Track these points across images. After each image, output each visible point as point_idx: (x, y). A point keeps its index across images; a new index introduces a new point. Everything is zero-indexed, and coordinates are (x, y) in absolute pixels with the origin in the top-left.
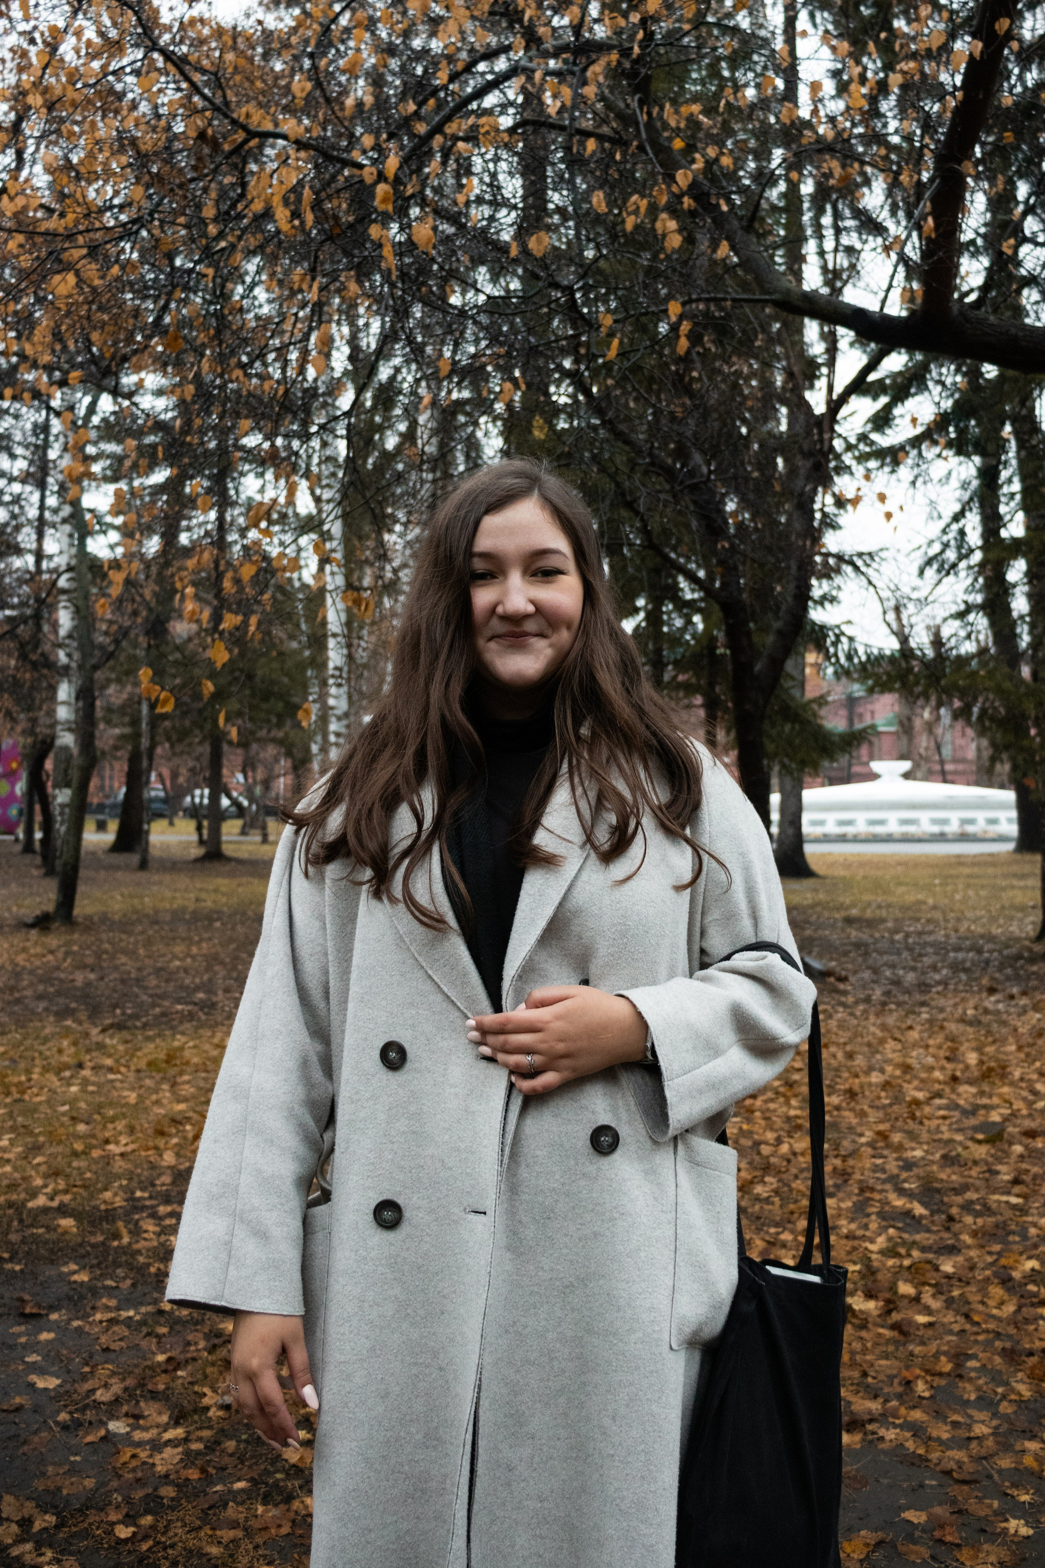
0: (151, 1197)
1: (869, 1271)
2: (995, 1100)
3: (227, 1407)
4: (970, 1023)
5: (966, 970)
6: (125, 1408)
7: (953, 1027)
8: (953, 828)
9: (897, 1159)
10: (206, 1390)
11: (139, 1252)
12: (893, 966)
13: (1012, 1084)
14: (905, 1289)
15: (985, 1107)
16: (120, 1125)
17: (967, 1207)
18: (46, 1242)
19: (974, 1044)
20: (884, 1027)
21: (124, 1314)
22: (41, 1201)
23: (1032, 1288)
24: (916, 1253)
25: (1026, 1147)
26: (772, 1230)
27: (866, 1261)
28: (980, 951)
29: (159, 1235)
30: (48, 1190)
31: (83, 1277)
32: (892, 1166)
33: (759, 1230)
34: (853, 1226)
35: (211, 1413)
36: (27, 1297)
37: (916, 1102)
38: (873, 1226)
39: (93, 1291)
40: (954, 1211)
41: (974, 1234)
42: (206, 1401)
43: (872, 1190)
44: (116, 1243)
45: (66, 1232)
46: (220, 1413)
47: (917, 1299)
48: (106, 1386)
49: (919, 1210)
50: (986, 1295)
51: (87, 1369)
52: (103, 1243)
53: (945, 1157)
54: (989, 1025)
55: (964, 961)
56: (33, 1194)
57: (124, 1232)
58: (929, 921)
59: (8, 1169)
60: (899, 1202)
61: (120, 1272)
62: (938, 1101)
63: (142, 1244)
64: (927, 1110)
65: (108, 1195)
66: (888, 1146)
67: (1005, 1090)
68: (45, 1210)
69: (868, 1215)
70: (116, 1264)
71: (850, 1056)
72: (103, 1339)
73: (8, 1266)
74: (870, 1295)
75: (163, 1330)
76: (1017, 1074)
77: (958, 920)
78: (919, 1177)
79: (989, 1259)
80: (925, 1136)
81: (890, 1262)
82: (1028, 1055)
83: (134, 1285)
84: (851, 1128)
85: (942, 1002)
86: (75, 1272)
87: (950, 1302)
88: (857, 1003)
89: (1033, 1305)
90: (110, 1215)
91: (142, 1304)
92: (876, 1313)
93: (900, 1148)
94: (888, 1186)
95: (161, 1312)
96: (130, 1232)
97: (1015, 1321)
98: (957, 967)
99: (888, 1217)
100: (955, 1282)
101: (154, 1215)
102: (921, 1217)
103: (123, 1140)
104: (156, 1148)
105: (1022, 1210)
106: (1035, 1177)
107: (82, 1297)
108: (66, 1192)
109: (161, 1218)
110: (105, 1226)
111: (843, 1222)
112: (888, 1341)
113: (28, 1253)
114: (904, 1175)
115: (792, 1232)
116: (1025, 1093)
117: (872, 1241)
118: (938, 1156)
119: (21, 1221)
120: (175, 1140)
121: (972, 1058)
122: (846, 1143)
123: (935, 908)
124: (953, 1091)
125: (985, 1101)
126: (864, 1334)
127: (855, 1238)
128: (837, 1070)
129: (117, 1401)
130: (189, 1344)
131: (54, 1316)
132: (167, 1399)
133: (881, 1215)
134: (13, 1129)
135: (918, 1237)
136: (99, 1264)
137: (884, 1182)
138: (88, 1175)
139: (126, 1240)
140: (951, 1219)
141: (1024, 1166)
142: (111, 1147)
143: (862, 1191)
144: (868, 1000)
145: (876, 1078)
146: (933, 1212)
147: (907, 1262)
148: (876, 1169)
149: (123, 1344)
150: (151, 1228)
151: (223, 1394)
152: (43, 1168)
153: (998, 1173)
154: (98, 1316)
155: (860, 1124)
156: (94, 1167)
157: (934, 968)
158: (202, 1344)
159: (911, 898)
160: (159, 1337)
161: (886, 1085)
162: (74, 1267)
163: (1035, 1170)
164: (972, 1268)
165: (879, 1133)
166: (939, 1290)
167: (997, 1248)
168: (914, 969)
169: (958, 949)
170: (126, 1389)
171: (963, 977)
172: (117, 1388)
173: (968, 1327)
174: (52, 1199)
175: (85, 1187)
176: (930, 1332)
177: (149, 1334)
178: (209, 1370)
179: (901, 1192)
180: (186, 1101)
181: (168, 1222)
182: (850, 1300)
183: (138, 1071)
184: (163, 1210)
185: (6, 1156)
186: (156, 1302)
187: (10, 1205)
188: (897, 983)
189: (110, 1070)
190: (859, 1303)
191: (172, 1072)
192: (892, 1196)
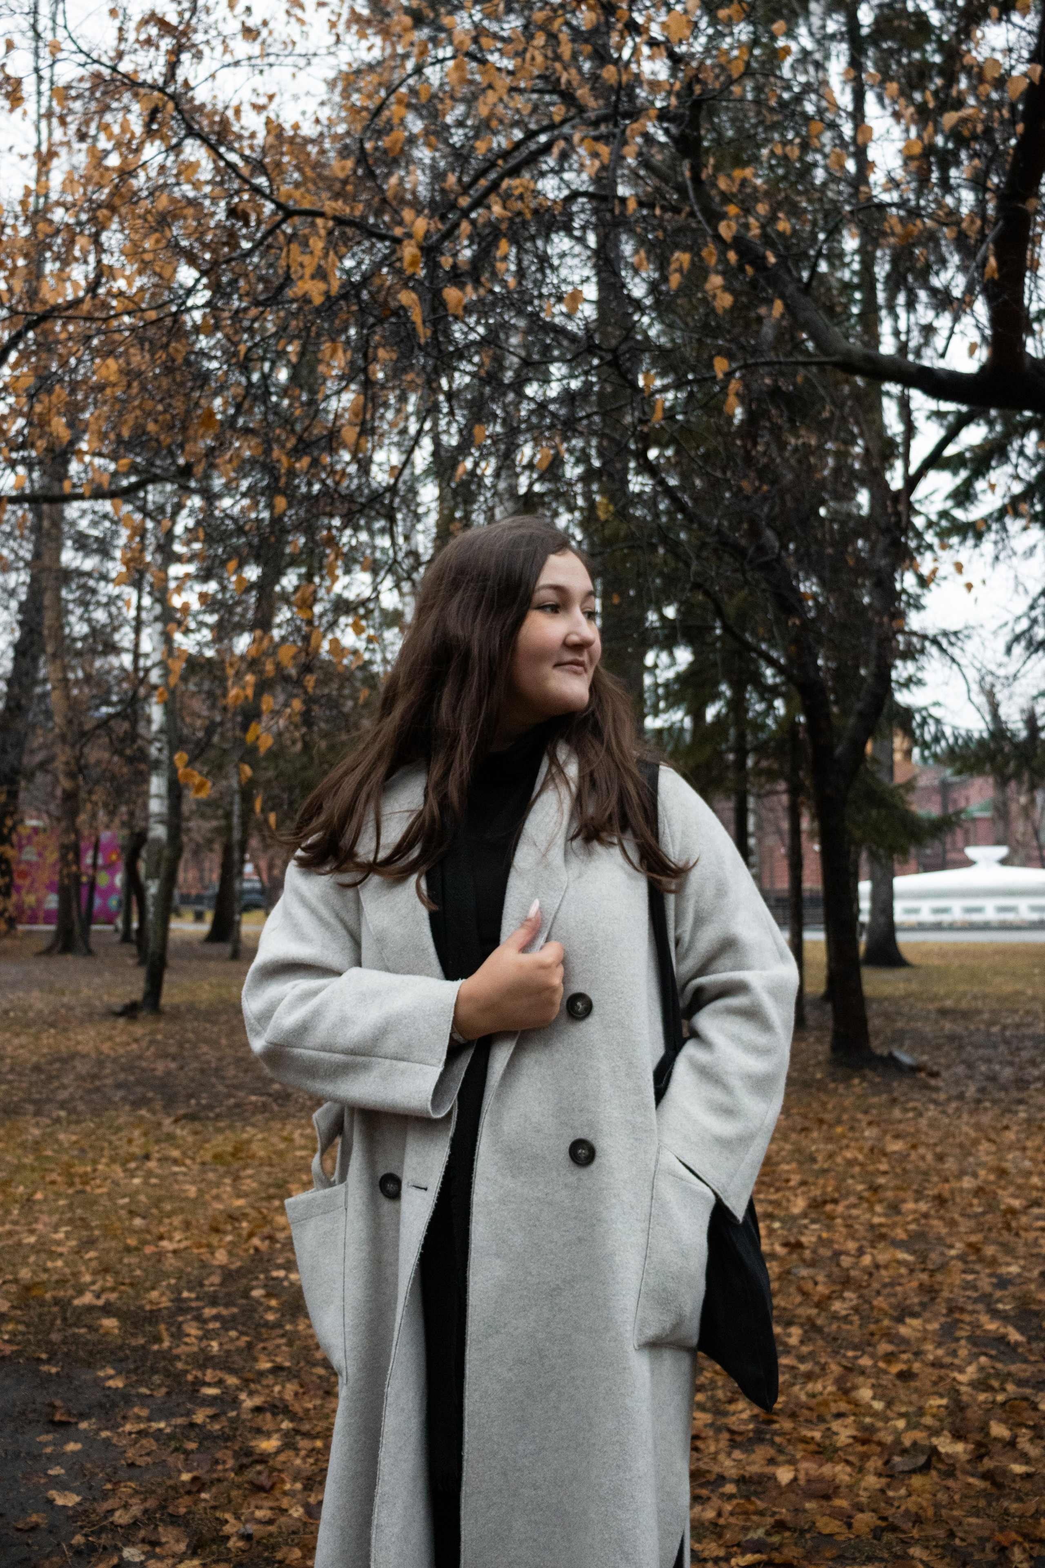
0: (198, 1298)
1: (958, 1407)
3: (248, 1537)
6: (142, 1533)
9: (991, 1275)
10: (228, 1516)
11: (178, 1357)
12: (989, 1061)
14: (999, 1430)
16: (177, 1221)
18: (86, 1344)
20: (977, 1127)
21: (155, 1425)
22: (88, 1298)
24: (1010, 1387)
26: (850, 1354)
27: (954, 1392)
29: (200, 1339)
30: (96, 1287)
31: (118, 1383)
32: (985, 1283)
33: (836, 1353)
34: (940, 1352)
35: (230, 1544)
36: (58, 1403)
37: (1012, 1211)
38: (963, 1353)
39: (126, 1398)
42: (228, 1529)
43: (962, 1310)
44: (156, 1347)
45: (107, 1334)
46: (240, 1544)
47: (1012, 1444)
48: (126, 1506)
49: (1015, 1336)
51: (109, 1486)
52: (143, 1347)
56: (80, 1292)
57: (165, 1335)
58: (1027, 1013)
59: (60, 1263)
60: (992, 1326)
61: (157, 1379)
62: (1036, 1211)
63: (182, 1350)
64: (1024, 1220)
65: (154, 1294)
66: (981, 1260)
68: (90, 1309)
69: (957, 1340)
70: (154, 1370)
71: (940, 1158)
72: (130, 1453)
73: (45, 1368)
74: (958, 1436)
75: (192, 1446)
78: (1014, 1297)
80: (1021, 1250)
81: (982, 1397)
83: (168, 1394)
84: (940, 1239)
86: (110, 1377)
88: (949, 1100)
90: (153, 1317)
91: (173, 1415)
92: (964, 1457)
93: (993, 1262)
94: (980, 1307)
95: (192, 1425)
96: (172, 1336)
99: (980, 1344)
101: (199, 1319)
102: (1017, 1344)
103: (178, 1236)
104: (209, 1246)
107: (114, 1405)
108: (113, 1290)
109: (205, 1321)
110: (148, 1328)
111: (929, 1347)
112: (979, 1494)
113: (67, 1355)
114: (998, 1294)
115: (872, 1356)
117: (961, 1371)
118: (1036, 1273)
119: (64, 1319)
120: (229, 1238)
122: (933, 1256)
123: (1034, 998)
126: (950, 1483)
127: (941, 1367)
128: (926, 1173)
129: (135, 1524)
130: (217, 1462)
131: (83, 1425)
132: (187, 1525)
133: (972, 1340)
134: (71, 1221)
135: (1013, 1368)
136: (135, 1370)
137: (976, 1301)
138: (138, 1272)
139: (166, 1344)
142: (165, 1243)
143: (951, 1311)
144: (961, 1097)
145: (967, 1183)
146: (1030, 1340)
147: (1000, 1398)
148: (967, 1286)
149: (148, 1459)
150: (193, 1332)
151: (247, 1521)
152: (94, 1264)
154: (128, 1427)
155: (950, 1234)
156: (145, 1264)
157: (1033, 1063)
158: (230, 1463)
159: (1008, 988)
160: (187, 1453)
161: (979, 1192)
162: (111, 1372)
165: (970, 1245)
166: (1038, 1434)
168: (1011, 1064)
170: (146, 1511)
172: (136, 1510)
174: (98, 1297)
175: (132, 1285)
176: (1028, 1486)
177: (176, 1450)
178: (234, 1493)
179: (995, 1314)
180: (246, 1195)
181: (211, 1326)
182: (935, 1441)
183: (203, 1164)
184: (208, 1312)
185: (60, 1250)
186: (189, 1413)
187: (56, 1301)
188: (993, 1078)
189: (176, 1162)
190: (946, 1445)
191: (236, 1165)
192: (984, 1318)
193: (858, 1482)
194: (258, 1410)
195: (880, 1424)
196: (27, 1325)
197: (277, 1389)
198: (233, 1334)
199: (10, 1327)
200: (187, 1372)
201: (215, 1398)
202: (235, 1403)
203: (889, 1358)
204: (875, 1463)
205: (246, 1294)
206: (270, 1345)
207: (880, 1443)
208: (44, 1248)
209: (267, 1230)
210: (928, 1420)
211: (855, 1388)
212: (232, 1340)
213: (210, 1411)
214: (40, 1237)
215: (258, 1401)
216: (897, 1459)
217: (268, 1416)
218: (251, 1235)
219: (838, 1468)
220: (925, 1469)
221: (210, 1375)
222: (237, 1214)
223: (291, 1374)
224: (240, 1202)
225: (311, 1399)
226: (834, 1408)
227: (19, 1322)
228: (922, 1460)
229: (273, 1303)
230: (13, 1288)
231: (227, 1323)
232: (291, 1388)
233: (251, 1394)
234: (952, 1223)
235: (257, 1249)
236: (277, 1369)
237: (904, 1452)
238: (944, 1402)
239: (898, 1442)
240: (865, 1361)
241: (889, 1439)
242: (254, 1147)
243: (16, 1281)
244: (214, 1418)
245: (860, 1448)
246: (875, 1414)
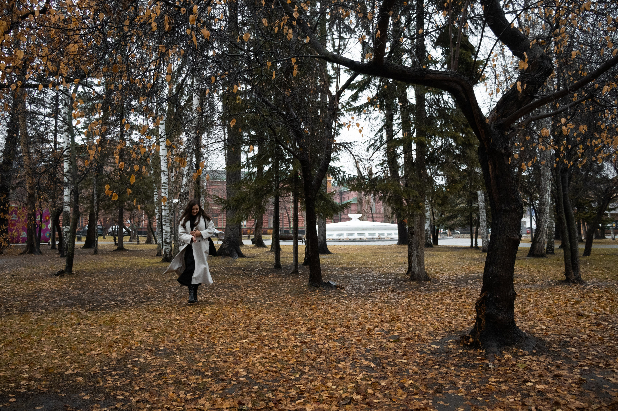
0: (109, 369)
1: (358, 386)
2: (396, 328)
4: (386, 303)
5: (383, 285)
7: (380, 304)
8: (376, 236)
9: (365, 348)
11: (106, 388)
12: (359, 284)
13: (401, 323)
14: (370, 391)
15: (392, 330)
16: (96, 344)
17: (389, 364)
18: (73, 386)
19: (388, 309)
20: (357, 304)
22: (70, 371)
23: (411, 389)
24: (372, 379)
25: (407, 343)
26: (324, 373)
27: (356, 382)
28: (388, 278)
29: (113, 381)
30: (72, 368)
31: (87, 397)
32: (363, 351)
33: (320, 373)
34: (351, 371)
36: (68, 405)
37: (370, 329)
39: (91, 402)
40: (384, 365)
41: (392, 373)
43: (357, 359)
44: (98, 385)
45: (79, 382)
47: (374, 394)
49: (373, 365)
50: (397, 392)
52: (93, 385)
53: (380, 347)
54: (392, 303)
55: (382, 282)
56: (67, 370)
57: (101, 381)
58: (370, 268)
59: (57, 361)
60: (366, 363)
61: (100, 395)
62: (377, 329)
63: (107, 385)
64: (373, 331)
65: (94, 369)
66: (361, 344)
67: (399, 324)
68: (72, 375)
69: (356, 367)
70: (99, 392)
71: (346, 314)
73: (60, 395)
74: (358, 394)
76: (403, 319)
77: (380, 268)
78: (372, 354)
79: (397, 381)
80: (373, 341)
81: (364, 383)
82: (406, 313)
83: (106, 399)
84: (349, 338)
85: (376, 296)
86: (84, 396)
87: (385, 395)
88: (347, 296)
89: (412, 395)
90: (95, 375)
91: (109, 406)
92: (361, 399)
93: (365, 345)
94: (362, 358)
96: (103, 381)
97: (407, 400)
98: (380, 284)
99: (363, 368)
100: (386, 388)
101: (111, 375)
102: (374, 367)
103: (98, 349)
104: (109, 352)
105: (407, 364)
106: (410, 353)
107: (87, 404)
108: (79, 368)
109: (113, 376)
110: (94, 379)
111: (348, 370)
112: (365, 409)
113: (67, 390)
114: (367, 354)
115: (331, 374)
116: (405, 326)
117: (358, 376)
118: (378, 347)
119: (63, 379)
120: (116, 349)
121: (387, 314)
122: (347, 344)
123: (372, 264)
124: (382, 325)
125: (393, 328)
126: (357, 406)
127: (352, 375)
128: (342, 319)
133: (361, 367)
134: (57, 347)
135: (373, 374)
136: (93, 392)
137: (361, 356)
138: (86, 362)
139: (101, 384)
140: (384, 368)
141: (407, 350)
142: (93, 352)
143: (353, 359)
144: (351, 295)
145: (355, 321)
146: (378, 366)
147: (370, 383)
148: (358, 352)
150: (110, 379)
152: (69, 360)
153: (398, 352)
155: (352, 337)
156: (88, 359)
157: (373, 284)
159: (363, 260)
161: (359, 324)
162: (84, 394)
163: (410, 351)
164: (391, 384)
165: (358, 340)
166: (381, 391)
167: (399, 377)
168: (366, 284)
169: (380, 278)
171: (383, 287)
173: (391, 403)
174: (74, 371)
175: (86, 366)
176: (379, 405)
179: (367, 359)
180: (118, 335)
181: (116, 377)
182: (352, 396)
183: (100, 325)
184: (114, 373)
185: (56, 356)
186: (114, 405)
187: (59, 373)
188: (361, 289)
189: (90, 325)
190: (355, 396)
191: (113, 325)
192: (363, 361)
193: (330, 408)
194: (138, 402)
195: (335, 392)
196: (50, 382)
197: (142, 395)
198: (124, 379)
199: (44, 383)
200: (110, 392)
201: (122, 399)
202: (129, 400)
203: (336, 374)
204: (335, 403)
205: (126, 366)
206: (137, 382)
207: (335, 398)
208: (48, 356)
209: (128, 346)
210: (349, 390)
211: (327, 383)
212: (124, 381)
213: (121, 404)
214: (47, 352)
215: (137, 399)
216: (341, 401)
217: (142, 403)
218: (123, 348)
219: (324, 405)
220: (350, 403)
221: (118, 393)
222: (117, 341)
223: (146, 390)
224: (117, 337)
225: (155, 397)
226: (321, 389)
227: (47, 381)
228: (349, 401)
229: (136, 369)
230: (41, 370)
231: (121, 376)
232: (147, 395)
233: (134, 397)
234: (352, 334)
235: (126, 352)
236: (141, 389)
237: (343, 399)
238: (354, 385)
239: (341, 396)
240: (329, 375)
241: (338, 396)
242: (117, 318)
243: (42, 368)
244: (123, 405)
245: (330, 399)
246: (333, 390)
